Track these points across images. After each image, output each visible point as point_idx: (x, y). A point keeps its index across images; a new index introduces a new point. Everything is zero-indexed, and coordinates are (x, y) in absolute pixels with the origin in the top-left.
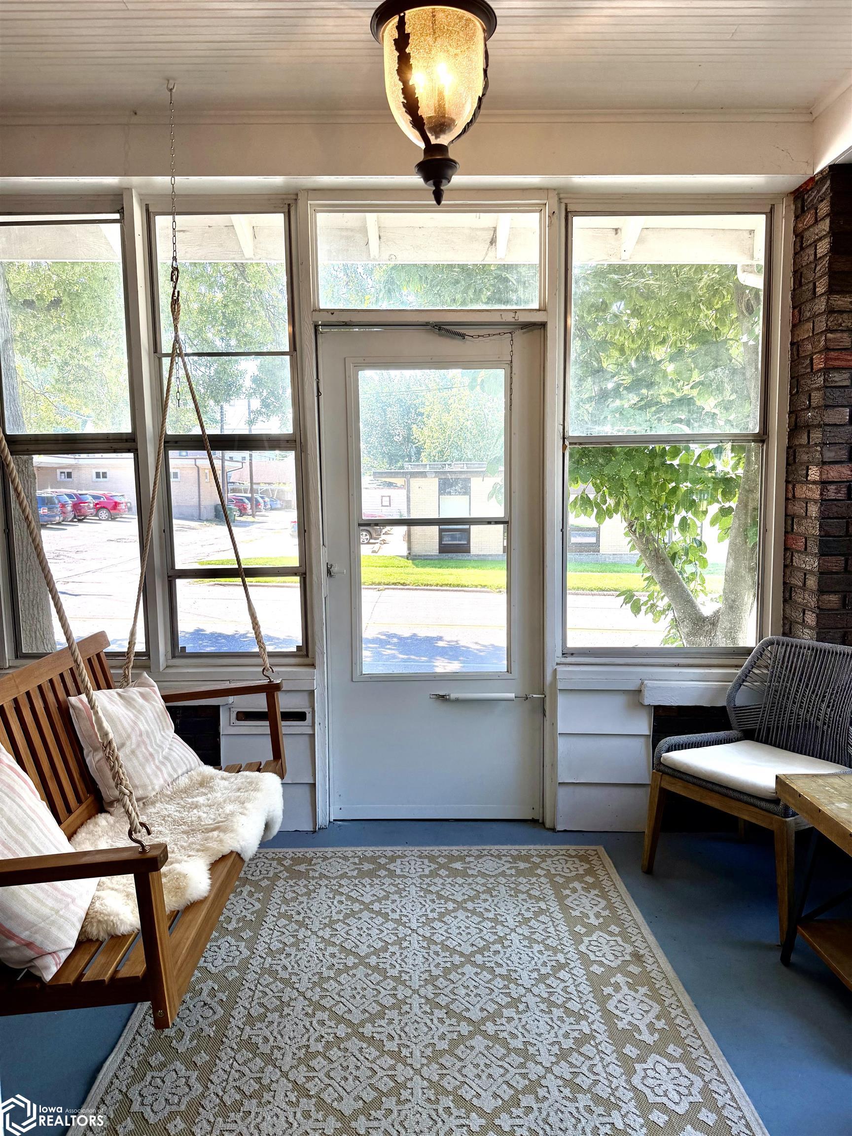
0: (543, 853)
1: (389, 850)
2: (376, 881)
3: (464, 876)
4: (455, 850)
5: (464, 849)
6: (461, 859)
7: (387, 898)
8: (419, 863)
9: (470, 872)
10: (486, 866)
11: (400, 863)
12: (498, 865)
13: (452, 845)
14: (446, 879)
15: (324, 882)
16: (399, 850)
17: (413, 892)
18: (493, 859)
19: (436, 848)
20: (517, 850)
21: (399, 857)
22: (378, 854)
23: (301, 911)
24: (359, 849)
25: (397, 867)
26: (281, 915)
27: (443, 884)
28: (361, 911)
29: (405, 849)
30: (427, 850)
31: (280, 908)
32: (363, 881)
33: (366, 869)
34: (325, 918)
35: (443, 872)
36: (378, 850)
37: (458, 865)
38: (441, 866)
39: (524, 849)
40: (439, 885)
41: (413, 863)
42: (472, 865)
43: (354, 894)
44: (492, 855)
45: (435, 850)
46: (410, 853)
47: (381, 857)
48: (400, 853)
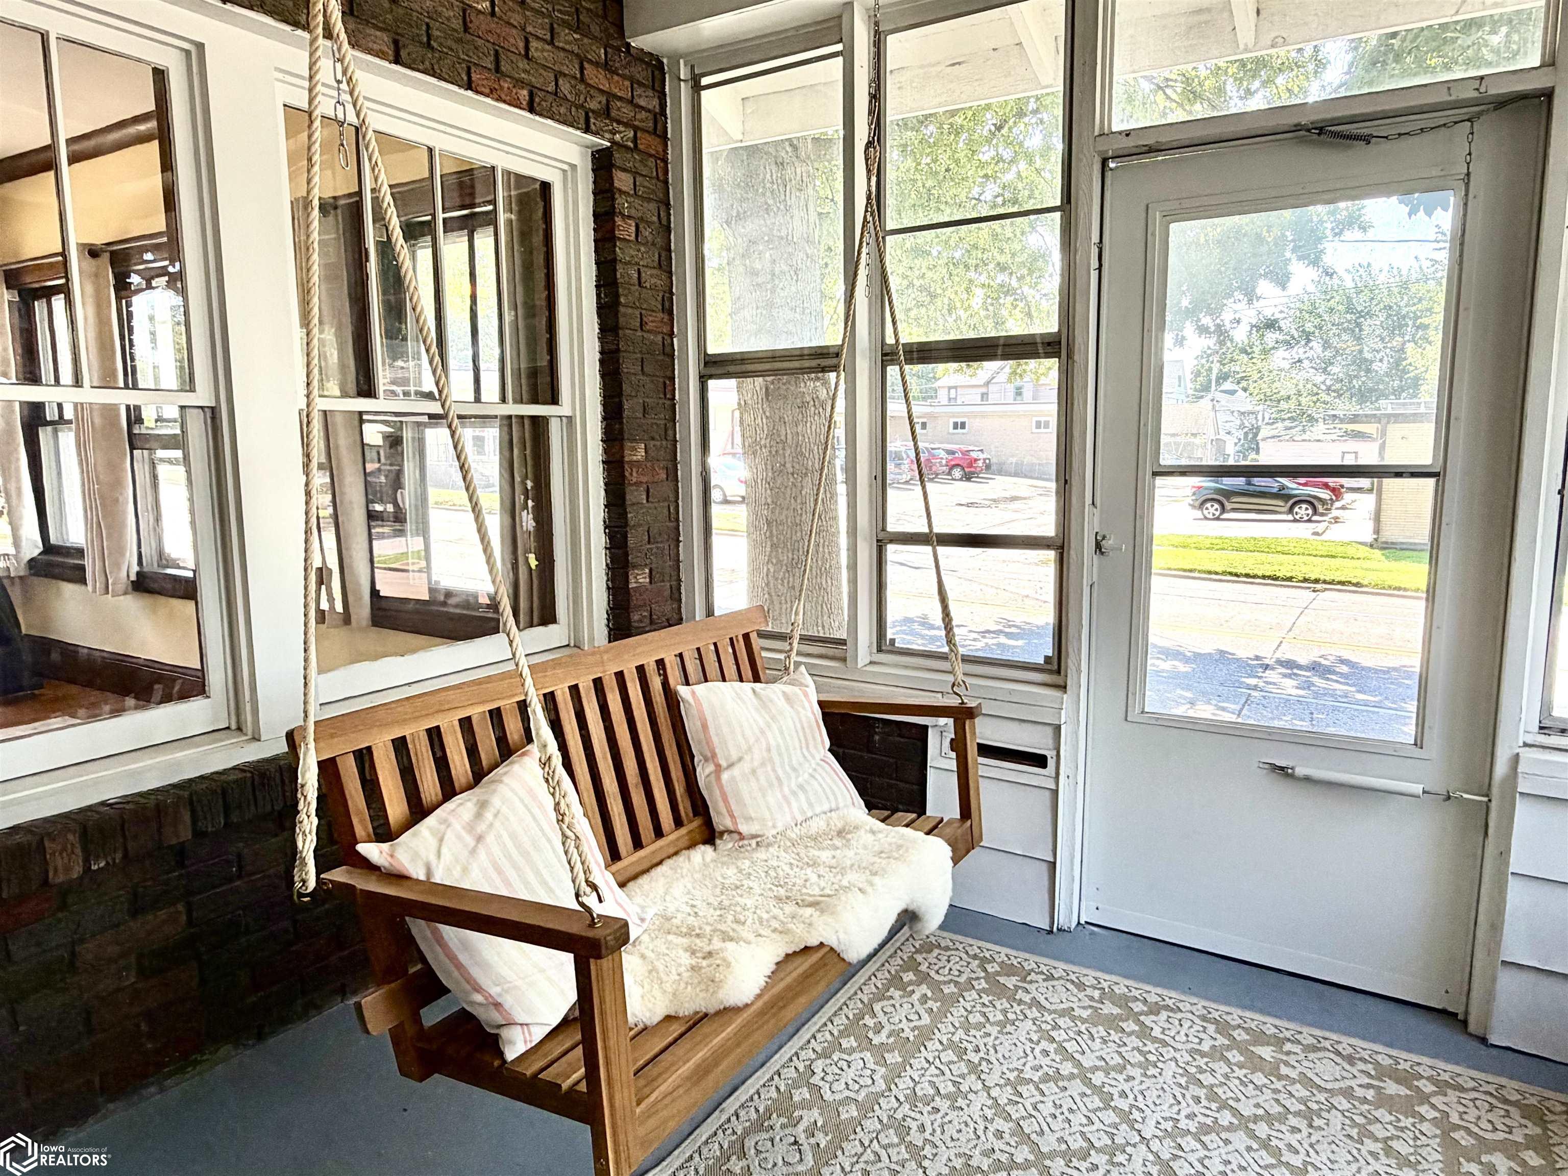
0: (1446, 1077)
1: (1154, 993)
2: (1115, 1036)
3: (1272, 1074)
4: (1269, 1025)
5: (1289, 1028)
6: (1278, 1042)
7: (1121, 1069)
8: (1196, 1028)
9: (1284, 1070)
10: (1319, 1067)
11: (1165, 1017)
12: (1345, 1074)
13: (1269, 1014)
14: (1235, 1068)
15: (1034, 1013)
16: (1171, 996)
17: (1168, 1074)
18: (1338, 1060)
19: (1237, 1012)
20: (1391, 1057)
21: (1167, 1008)
22: (1136, 993)
23: (982, 1047)
24: (1107, 977)
25: (1157, 1024)
26: (952, 1046)
27: (1226, 1076)
28: (1072, 1077)
29: (1183, 998)
30: (1219, 1010)
31: (953, 1034)
32: (1094, 1031)
33: (1106, 1011)
34: (1011, 1070)
35: (1234, 1056)
36: (1138, 988)
37: (1266, 1052)
38: (1234, 1044)
39: (1407, 1060)
40: (1218, 1076)
41: (1187, 1024)
42: (1292, 1060)
43: (1071, 1047)
44: (1338, 1053)
45: (1235, 1015)
46: (1189, 1007)
47: (1138, 999)
48: (1170, 1003)
